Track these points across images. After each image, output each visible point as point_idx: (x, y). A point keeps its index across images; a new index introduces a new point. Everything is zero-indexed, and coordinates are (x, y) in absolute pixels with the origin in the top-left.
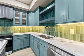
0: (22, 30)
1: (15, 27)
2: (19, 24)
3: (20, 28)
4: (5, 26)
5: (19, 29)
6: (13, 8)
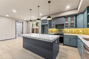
0: (71, 31)
1: (65, 29)
2: (68, 27)
3: (69, 30)
6: (64, 17)
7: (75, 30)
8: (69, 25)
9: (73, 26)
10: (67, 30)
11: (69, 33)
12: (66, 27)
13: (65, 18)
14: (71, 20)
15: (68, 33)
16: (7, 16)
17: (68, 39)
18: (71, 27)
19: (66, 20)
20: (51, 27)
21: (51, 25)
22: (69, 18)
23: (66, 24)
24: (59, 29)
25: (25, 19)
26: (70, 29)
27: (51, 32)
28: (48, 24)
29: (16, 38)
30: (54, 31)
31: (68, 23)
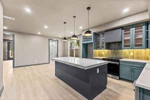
0: (137, 54)
1: (125, 51)
2: (129, 46)
3: (133, 52)
4: (115, 50)
5: (132, 54)
6: (122, 28)
7: (145, 53)
8: (133, 42)
9: (141, 45)
10: (130, 52)
11: (133, 57)
12: (125, 46)
13: (123, 31)
14: (136, 32)
15: (131, 58)
16: (39, 33)
17: (128, 69)
18: (136, 46)
19: (125, 34)
20: (98, 47)
21: (99, 43)
22: (131, 29)
23: (125, 40)
24: (112, 51)
25: (60, 37)
26: (136, 51)
27: (99, 56)
28: (92, 41)
29: (49, 63)
30: (103, 53)
31: (129, 40)
